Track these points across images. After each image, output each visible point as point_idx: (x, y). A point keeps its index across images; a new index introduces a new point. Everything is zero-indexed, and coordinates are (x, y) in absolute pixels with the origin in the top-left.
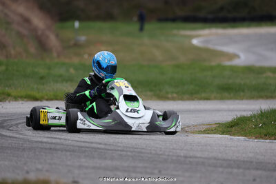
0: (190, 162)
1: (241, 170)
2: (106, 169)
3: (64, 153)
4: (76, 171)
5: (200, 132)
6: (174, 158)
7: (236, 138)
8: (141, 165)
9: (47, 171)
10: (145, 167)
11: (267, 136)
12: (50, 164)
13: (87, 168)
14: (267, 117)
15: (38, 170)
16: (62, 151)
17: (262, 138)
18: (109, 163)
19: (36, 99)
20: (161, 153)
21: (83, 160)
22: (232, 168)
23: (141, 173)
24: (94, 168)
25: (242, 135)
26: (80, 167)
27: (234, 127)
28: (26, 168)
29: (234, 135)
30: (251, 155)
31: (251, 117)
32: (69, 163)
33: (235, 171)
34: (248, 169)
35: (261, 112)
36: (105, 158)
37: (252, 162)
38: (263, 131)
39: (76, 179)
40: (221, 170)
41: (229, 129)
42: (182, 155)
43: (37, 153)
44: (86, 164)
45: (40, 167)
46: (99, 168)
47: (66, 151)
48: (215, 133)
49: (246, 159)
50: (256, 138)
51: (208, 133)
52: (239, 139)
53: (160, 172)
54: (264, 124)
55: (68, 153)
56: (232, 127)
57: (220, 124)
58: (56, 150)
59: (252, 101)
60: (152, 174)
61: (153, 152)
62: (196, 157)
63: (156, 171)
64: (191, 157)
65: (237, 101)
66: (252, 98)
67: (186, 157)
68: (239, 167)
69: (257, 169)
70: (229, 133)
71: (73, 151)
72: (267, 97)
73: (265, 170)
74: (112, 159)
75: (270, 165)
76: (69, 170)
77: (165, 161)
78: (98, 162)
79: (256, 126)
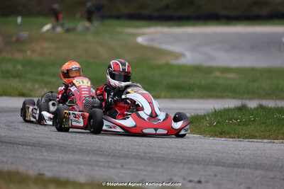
0: (150, 157)
1: (201, 166)
2: (69, 162)
3: (24, 147)
4: (41, 164)
6: (134, 153)
8: (102, 159)
9: (12, 163)
10: (108, 162)
11: (222, 134)
12: (13, 157)
13: (50, 161)
14: (221, 116)
16: (22, 145)
17: (215, 135)
18: (71, 157)
20: (120, 148)
21: (45, 154)
22: (192, 163)
23: (104, 167)
24: (57, 161)
25: (197, 133)
26: (44, 160)
31: (205, 116)
32: (32, 156)
33: (196, 166)
34: (208, 165)
35: (215, 111)
37: (211, 159)
38: (219, 130)
39: (42, 172)
40: (181, 165)
44: (49, 158)
45: (5, 159)
46: (63, 162)
47: (27, 145)
49: (204, 156)
50: (211, 136)
53: (122, 166)
54: (218, 122)
55: (29, 147)
59: (202, 101)
60: (115, 168)
61: (113, 148)
62: (155, 153)
63: (119, 166)
64: (150, 153)
65: (188, 100)
66: (202, 97)
67: (145, 153)
68: (198, 163)
69: (217, 165)
71: (34, 145)
72: (217, 97)
73: (224, 166)
74: (73, 152)
75: (229, 162)
76: (34, 164)
77: (126, 156)
78: (60, 156)
79: (211, 124)
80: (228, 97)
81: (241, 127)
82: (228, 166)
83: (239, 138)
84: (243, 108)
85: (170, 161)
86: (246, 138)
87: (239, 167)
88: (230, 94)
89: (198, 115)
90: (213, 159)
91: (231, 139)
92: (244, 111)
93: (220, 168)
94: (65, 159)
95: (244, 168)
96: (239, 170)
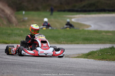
0: (71, 70)
1: (92, 73)
2: (35, 72)
5: (75, 57)
6: (64, 68)
7: (90, 60)
8: (50, 71)
9: (11, 73)
11: (103, 59)
12: (12, 70)
13: (28, 72)
14: (103, 52)
15: (7, 72)
16: (17, 65)
17: (100, 60)
18: (37, 70)
19: (7, 43)
20: (59, 66)
21: (26, 69)
24: (31, 72)
25: (93, 59)
26: (25, 72)
27: (89, 55)
28: (2, 72)
29: (89, 59)
30: (96, 67)
31: (96, 51)
32: (20, 70)
34: (95, 73)
35: (101, 49)
36: (36, 68)
37: (97, 70)
38: (101, 57)
40: (84, 73)
41: (87, 56)
42: (68, 67)
43: (7, 66)
44: (28, 70)
45: (8, 71)
46: (33, 72)
47: (19, 65)
48: (81, 58)
49: (94, 69)
50: (98, 60)
51: (78, 58)
52: (91, 60)
54: (102, 54)
55: (20, 66)
56: (88, 55)
57: (83, 54)
58: (15, 64)
59: (96, 45)
61: (55, 65)
62: (73, 68)
64: (71, 68)
65: (90, 45)
66: (97, 43)
67: (69, 68)
68: (91, 72)
69: (99, 73)
70: (87, 58)
71: (22, 65)
72: (103, 43)
73: (102, 73)
74: (38, 68)
75: (104, 71)
76: (21, 73)
77: (61, 69)
78: (33, 70)
79: (98, 55)
80: (107, 43)
81: (111, 56)
82: (104, 73)
83: (110, 60)
84: (112, 48)
85: (79, 71)
86: (113, 60)
87: (108, 74)
88: (108, 42)
89: (93, 51)
90: (98, 70)
91: (107, 61)
92: (113, 49)
93: (100, 74)
94: (35, 71)
95: (110, 74)
96: (108, 75)
